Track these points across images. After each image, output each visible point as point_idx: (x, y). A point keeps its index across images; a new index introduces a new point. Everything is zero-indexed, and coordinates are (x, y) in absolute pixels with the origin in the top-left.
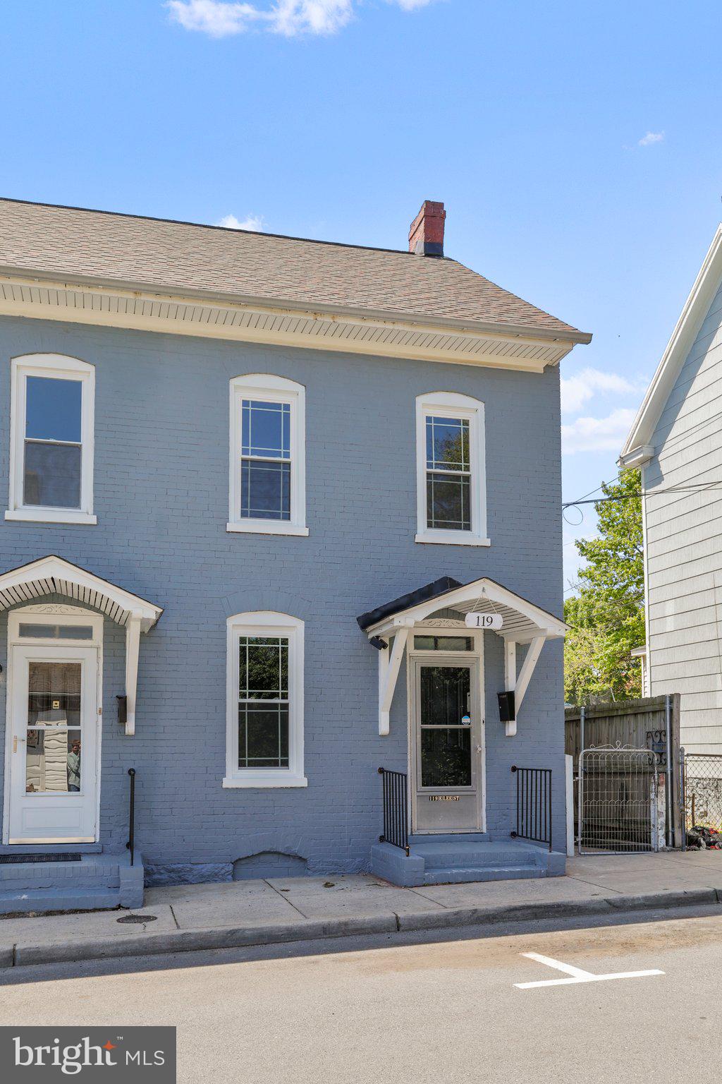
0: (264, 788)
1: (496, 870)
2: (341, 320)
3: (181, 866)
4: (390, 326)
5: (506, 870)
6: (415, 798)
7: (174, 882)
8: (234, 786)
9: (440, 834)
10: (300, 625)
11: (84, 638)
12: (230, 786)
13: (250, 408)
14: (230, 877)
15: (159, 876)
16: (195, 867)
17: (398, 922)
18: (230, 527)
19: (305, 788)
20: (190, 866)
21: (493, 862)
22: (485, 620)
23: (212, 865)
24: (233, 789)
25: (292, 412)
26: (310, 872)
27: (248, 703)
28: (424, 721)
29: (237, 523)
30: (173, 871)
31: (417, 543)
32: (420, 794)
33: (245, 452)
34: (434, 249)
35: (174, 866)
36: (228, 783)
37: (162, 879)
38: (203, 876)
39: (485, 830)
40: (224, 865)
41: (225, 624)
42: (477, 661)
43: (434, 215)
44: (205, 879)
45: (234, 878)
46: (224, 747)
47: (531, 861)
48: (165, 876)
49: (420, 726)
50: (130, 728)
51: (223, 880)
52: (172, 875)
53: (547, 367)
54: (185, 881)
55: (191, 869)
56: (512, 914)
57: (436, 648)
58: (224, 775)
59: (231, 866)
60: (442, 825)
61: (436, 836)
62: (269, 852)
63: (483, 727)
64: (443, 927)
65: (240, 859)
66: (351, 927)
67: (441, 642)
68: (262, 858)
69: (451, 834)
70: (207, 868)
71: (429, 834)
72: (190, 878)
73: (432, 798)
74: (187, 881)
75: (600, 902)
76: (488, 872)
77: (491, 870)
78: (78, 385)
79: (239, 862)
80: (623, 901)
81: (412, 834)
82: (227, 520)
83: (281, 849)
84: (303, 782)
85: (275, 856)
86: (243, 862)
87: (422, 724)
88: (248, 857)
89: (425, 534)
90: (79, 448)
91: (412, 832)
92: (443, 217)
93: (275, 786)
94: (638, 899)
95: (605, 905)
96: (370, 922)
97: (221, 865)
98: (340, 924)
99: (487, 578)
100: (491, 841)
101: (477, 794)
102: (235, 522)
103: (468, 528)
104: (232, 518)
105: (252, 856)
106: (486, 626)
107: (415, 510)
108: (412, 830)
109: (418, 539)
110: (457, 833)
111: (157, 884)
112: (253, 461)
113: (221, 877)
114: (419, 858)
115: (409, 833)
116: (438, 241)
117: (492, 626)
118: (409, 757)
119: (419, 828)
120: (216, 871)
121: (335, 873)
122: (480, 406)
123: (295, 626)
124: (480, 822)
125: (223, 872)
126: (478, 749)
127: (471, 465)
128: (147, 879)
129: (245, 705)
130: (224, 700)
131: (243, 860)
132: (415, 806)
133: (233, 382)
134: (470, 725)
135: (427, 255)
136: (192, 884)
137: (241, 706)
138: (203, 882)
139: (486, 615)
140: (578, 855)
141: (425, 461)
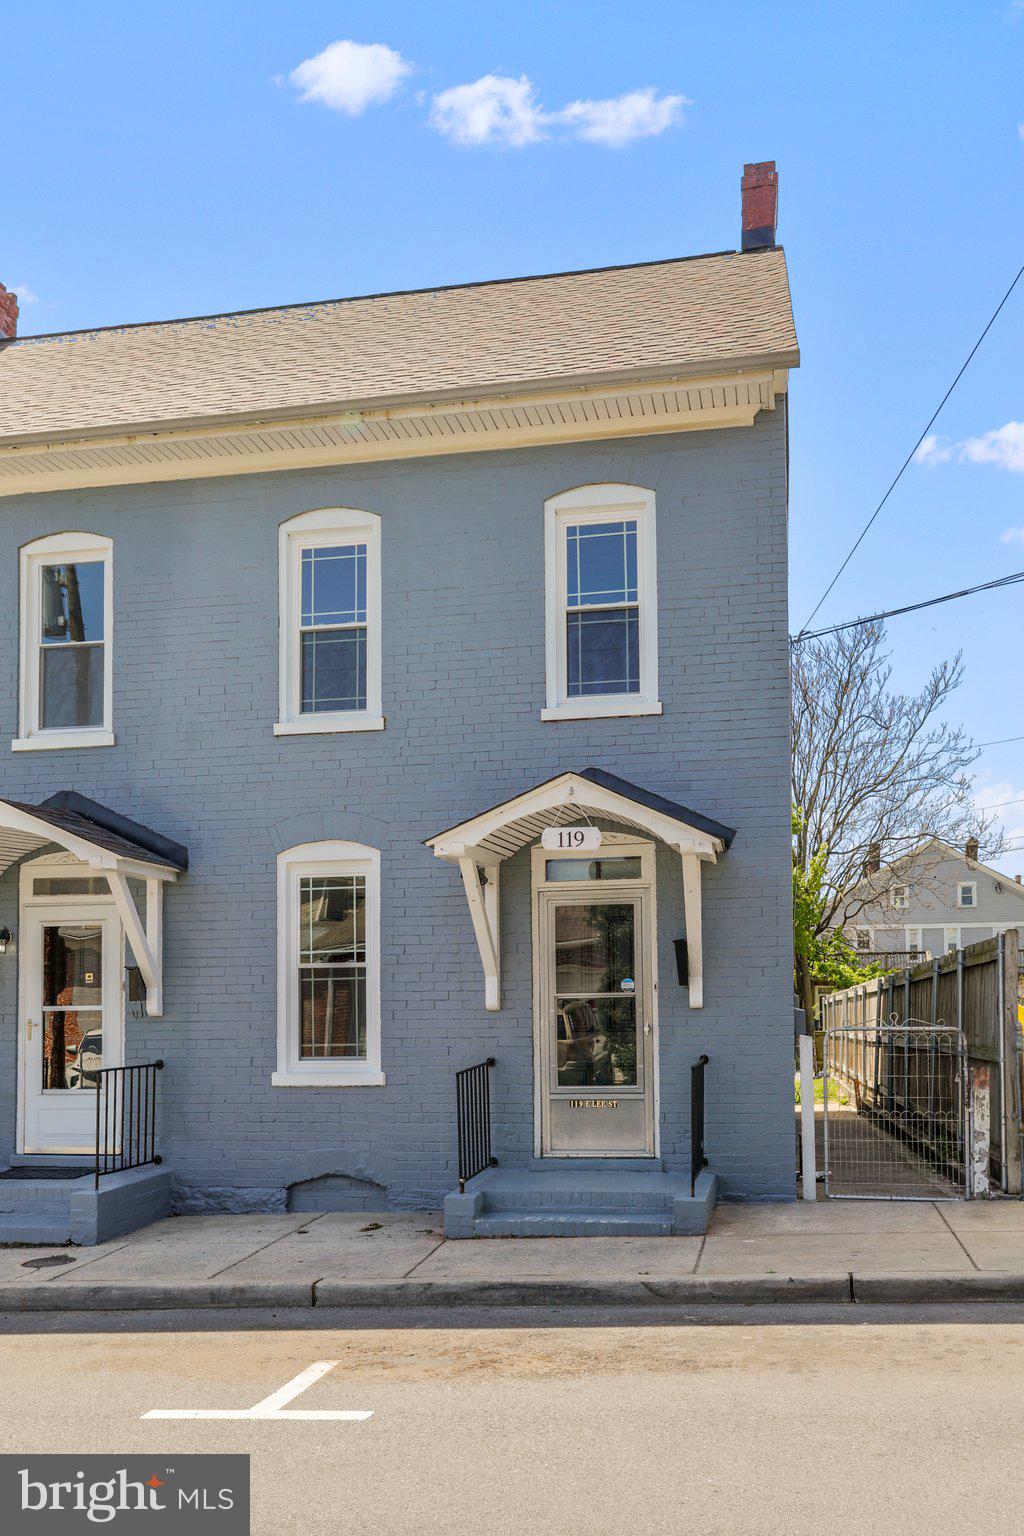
0: (327, 1087)
1: (590, 1220)
2: (397, 415)
3: (218, 1189)
6: (547, 1106)
7: (212, 1210)
8: (287, 1084)
9: (586, 1158)
10: (375, 855)
12: (282, 1083)
13: (313, 560)
14: (283, 1207)
15: (194, 1202)
16: (239, 1191)
17: (314, 1293)
18: (279, 729)
19: (382, 1086)
20: (233, 1190)
21: (604, 1208)
22: (572, 836)
23: (259, 1190)
24: (284, 1087)
25: (369, 555)
26: (390, 1206)
27: (315, 970)
28: (560, 989)
29: (292, 720)
30: (209, 1195)
31: (545, 722)
32: (555, 1097)
33: (305, 621)
34: (759, 237)
35: (211, 1190)
36: (279, 1079)
37: (197, 1206)
38: (247, 1204)
39: (658, 1155)
40: (275, 1190)
41: (275, 864)
42: (642, 893)
43: (760, 185)
44: (250, 1209)
45: (289, 1207)
46: (275, 1030)
48: (202, 1202)
49: (554, 994)
50: (153, 1006)
51: (274, 1211)
52: (211, 1203)
53: (762, 415)
54: (224, 1210)
55: (234, 1196)
56: (486, 1295)
58: (274, 1068)
59: (286, 1192)
60: (589, 1144)
61: (579, 1161)
62: (334, 1176)
63: (655, 994)
64: (378, 1306)
65: (295, 1185)
66: (249, 1295)
68: (331, 1182)
69: (603, 1158)
70: (251, 1195)
71: (568, 1157)
72: (230, 1205)
73: (575, 1103)
74: (227, 1210)
75: (633, 1286)
76: (575, 1224)
77: (579, 1219)
78: (99, 567)
79: (298, 1187)
80: (675, 1286)
81: (542, 1158)
82: (277, 720)
83: (347, 1172)
84: (380, 1079)
85: (346, 1182)
86: (305, 1187)
87: (557, 992)
88: (306, 1182)
90: (101, 648)
91: (542, 1153)
92: (774, 185)
93: (340, 1084)
94: (703, 1285)
95: (642, 1291)
96: (275, 1290)
97: (271, 1191)
98: (234, 1290)
99: (572, 773)
100: (664, 1170)
101: (647, 1097)
102: (289, 721)
103: (635, 688)
104: (283, 716)
105: (312, 1180)
106: (574, 848)
107: (544, 673)
108: (542, 1149)
109: (546, 715)
110: (613, 1158)
111: (192, 1211)
112: (318, 632)
113: (270, 1206)
114: (471, 1196)
115: (537, 1154)
116: (766, 222)
117: (584, 846)
118: (537, 1042)
119: (554, 1147)
120: (264, 1198)
121: (426, 1209)
122: (648, 497)
123: (371, 860)
124: (648, 1140)
125: (273, 1199)
126: (646, 1029)
127: (639, 590)
128: (179, 1204)
129: (309, 970)
130: (274, 967)
131: (301, 1183)
132: (548, 1115)
133: (285, 528)
134: (633, 991)
135: (746, 250)
136: (233, 1213)
137: (303, 973)
138: (248, 1213)
139: (573, 830)
140: (822, 1198)
141: (564, 595)
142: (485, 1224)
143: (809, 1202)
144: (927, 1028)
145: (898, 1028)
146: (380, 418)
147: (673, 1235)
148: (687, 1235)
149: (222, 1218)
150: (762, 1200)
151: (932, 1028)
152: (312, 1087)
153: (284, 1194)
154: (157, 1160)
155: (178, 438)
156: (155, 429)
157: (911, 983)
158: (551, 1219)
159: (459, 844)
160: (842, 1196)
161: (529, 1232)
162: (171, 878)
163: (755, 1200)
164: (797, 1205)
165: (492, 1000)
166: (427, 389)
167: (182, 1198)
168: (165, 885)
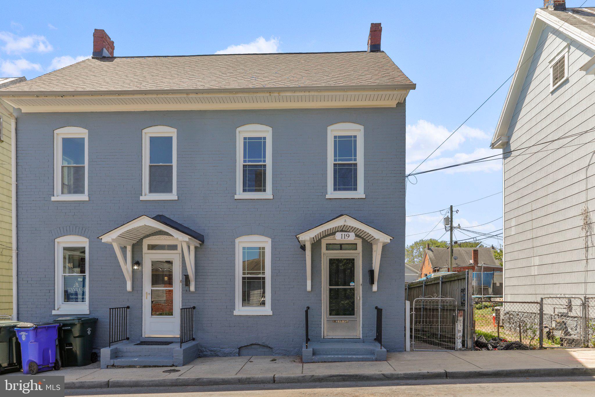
0: (252, 316)
1: (349, 357)
2: (282, 94)
3: (215, 349)
4: (307, 94)
5: (354, 357)
6: (325, 322)
7: (213, 355)
9: (338, 338)
10: (269, 240)
11: (174, 250)
12: (237, 314)
13: (247, 141)
14: (237, 354)
15: (206, 353)
16: (222, 349)
17: (274, 378)
18: (236, 197)
19: (272, 315)
21: (352, 353)
22: (346, 235)
23: (229, 349)
24: (238, 315)
25: (267, 140)
26: (274, 354)
27: (247, 277)
28: (330, 285)
29: (240, 194)
30: (211, 351)
31: (327, 199)
32: (328, 319)
33: (245, 161)
34: (375, 47)
35: (212, 349)
36: (236, 313)
37: (207, 354)
38: (225, 354)
39: (361, 337)
40: (234, 349)
41: (235, 242)
42: (358, 255)
43: (375, 30)
44: (226, 355)
45: (239, 355)
46: (234, 297)
47: (372, 353)
48: (209, 353)
49: (328, 287)
50: (192, 288)
51: (234, 356)
52: (212, 353)
53: (398, 104)
54: (217, 356)
55: (220, 350)
56: (332, 378)
57: (341, 249)
58: (234, 309)
59: (238, 349)
60: (339, 334)
61: (336, 339)
62: (255, 344)
63: (361, 287)
65: (241, 347)
66: (252, 380)
67: (343, 246)
68: (253, 346)
69: (344, 338)
70: (227, 350)
71: (332, 338)
72: (219, 354)
73: (335, 321)
74: (218, 355)
76: (345, 358)
77: (346, 356)
78: (171, 138)
79: (242, 348)
80: (392, 375)
81: (324, 338)
82: (235, 194)
83: (260, 343)
84: (270, 313)
85: (259, 346)
86: (244, 348)
87: (329, 286)
88: (245, 346)
89: (331, 193)
90: (171, 166)
92: (380, 31)
93: (257, 315)
94: (401, 374)
95: (382, 376)
96: (261, 378)
98: (247, 378)
99: (346, 215)
100: (363, 342)
101: (358, 319)
102: (239, 195)
103: (355, 189)
104: (237, 192)
105: (247, 346)
106: (346, 239)
107: (326, 183)
108: (324, 336)
109: (328, 197)
110: (347, 338)
111: (205, 356)
112: (249, 165)
113: (233, 354)
114: (310, 350)
115: (322, 337)
116: (378, 43)
117: (349, 239)
118: (322, 302)
119: (327, 335)
120: (231, 352)
121: (286, 355)
122: (362, 128)
123: (268, 242)
124: (359, 333)
125: (234, 352)
126: (358, 298)
127: (357, 158)
128: (201, 354)
129: (245, 277)
130: (234, 276)
131: (243, 347)
132: (326, 325)
133: (238, 130)
134: (354, 286)
135: (371, 51)
136: (220, 357)
137: (244, 278)
138: (225, 356)
139: (346, 233)
140: (412, 350)
141: (333, 158)
142: (316, 358)
143: (408, 352)
144: (445, 299)
145: (436, 299)
146: (276, 94)
147: (376, 361)
148: (381, 361)
149: (216, 358)
150: (394, 351)
151: (447, 299)
152: (247, 315)
153: (238, 350)
154: (194, 339)
155: (205, 95)
156: (197, 92)
157: (425, 285)
158: (336, 356)
159: (307, 237)
160: (418, 350)
161: (330, 360)
162: (199, 246)
163: (392, 351)
164: (405, 352)
165: (309, 288)
166: (290, 86)
167: (202, 352)
168: (196, 248)
